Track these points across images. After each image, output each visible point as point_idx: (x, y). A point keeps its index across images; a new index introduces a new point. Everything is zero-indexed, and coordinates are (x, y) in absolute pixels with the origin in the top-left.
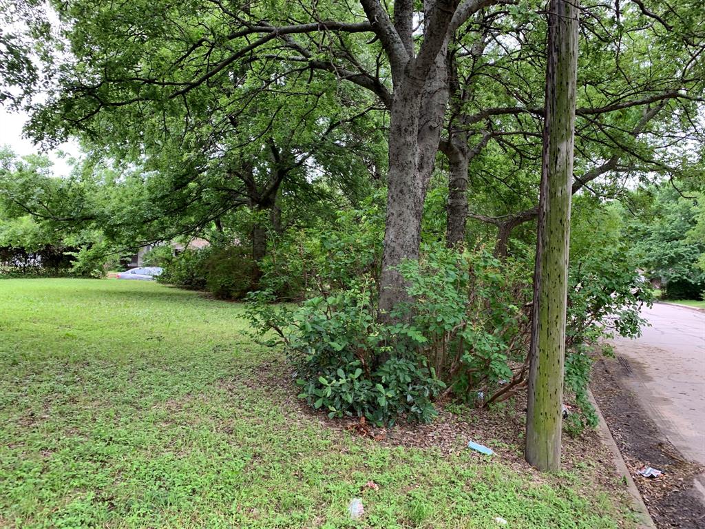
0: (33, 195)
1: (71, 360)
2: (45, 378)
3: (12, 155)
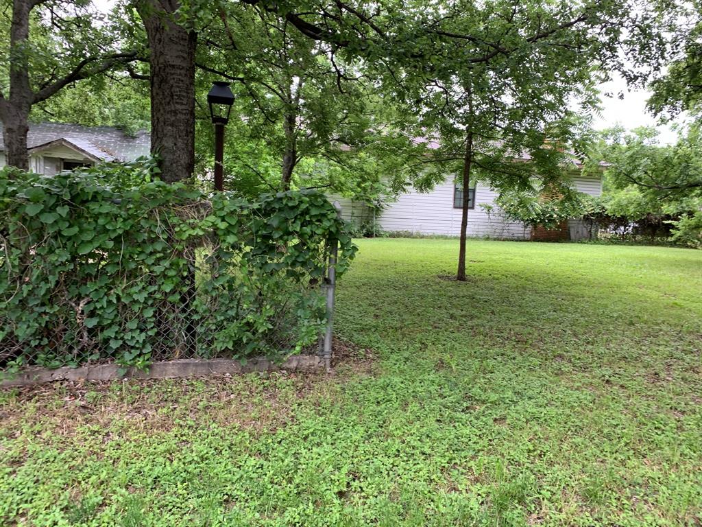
0: (639, 166)
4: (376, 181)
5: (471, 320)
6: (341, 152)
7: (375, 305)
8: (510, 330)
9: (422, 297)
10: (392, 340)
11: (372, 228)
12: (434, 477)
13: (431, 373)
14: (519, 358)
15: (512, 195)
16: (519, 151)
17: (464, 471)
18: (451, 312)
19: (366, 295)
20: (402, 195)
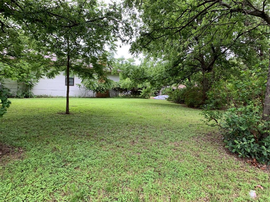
0: (130, 71)
1: (143, 125)
2: (136, 130)
3: (124, 59)
5: (70, 129)
7: (26, 128)
8: (85, 132)
11: (28, 94)
12: (45, 198)
13: (50, 154)
14: (87, 142)
16: (89, 64)
17: (60, 192)
18: (62, 127)
20: (41, 80)
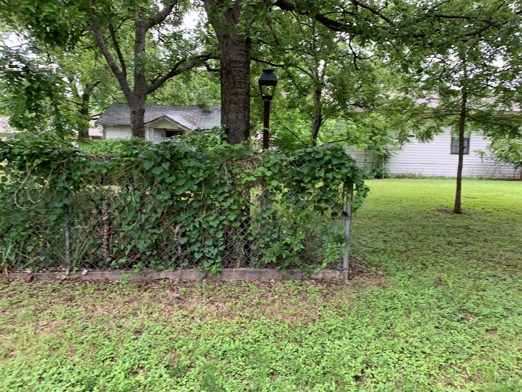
4: (385, 134)
5: (466, 246)
6: (357, 113)
7: (384, 233)
9: (424, 227)
10: (398, 261)
11: (381, 171)
12: (433, 372)
13: (431, 288)
15: (504, 142)
16: (509, 106)
17: (459, 370)
19: (376, 224)
20: (406, 145)
